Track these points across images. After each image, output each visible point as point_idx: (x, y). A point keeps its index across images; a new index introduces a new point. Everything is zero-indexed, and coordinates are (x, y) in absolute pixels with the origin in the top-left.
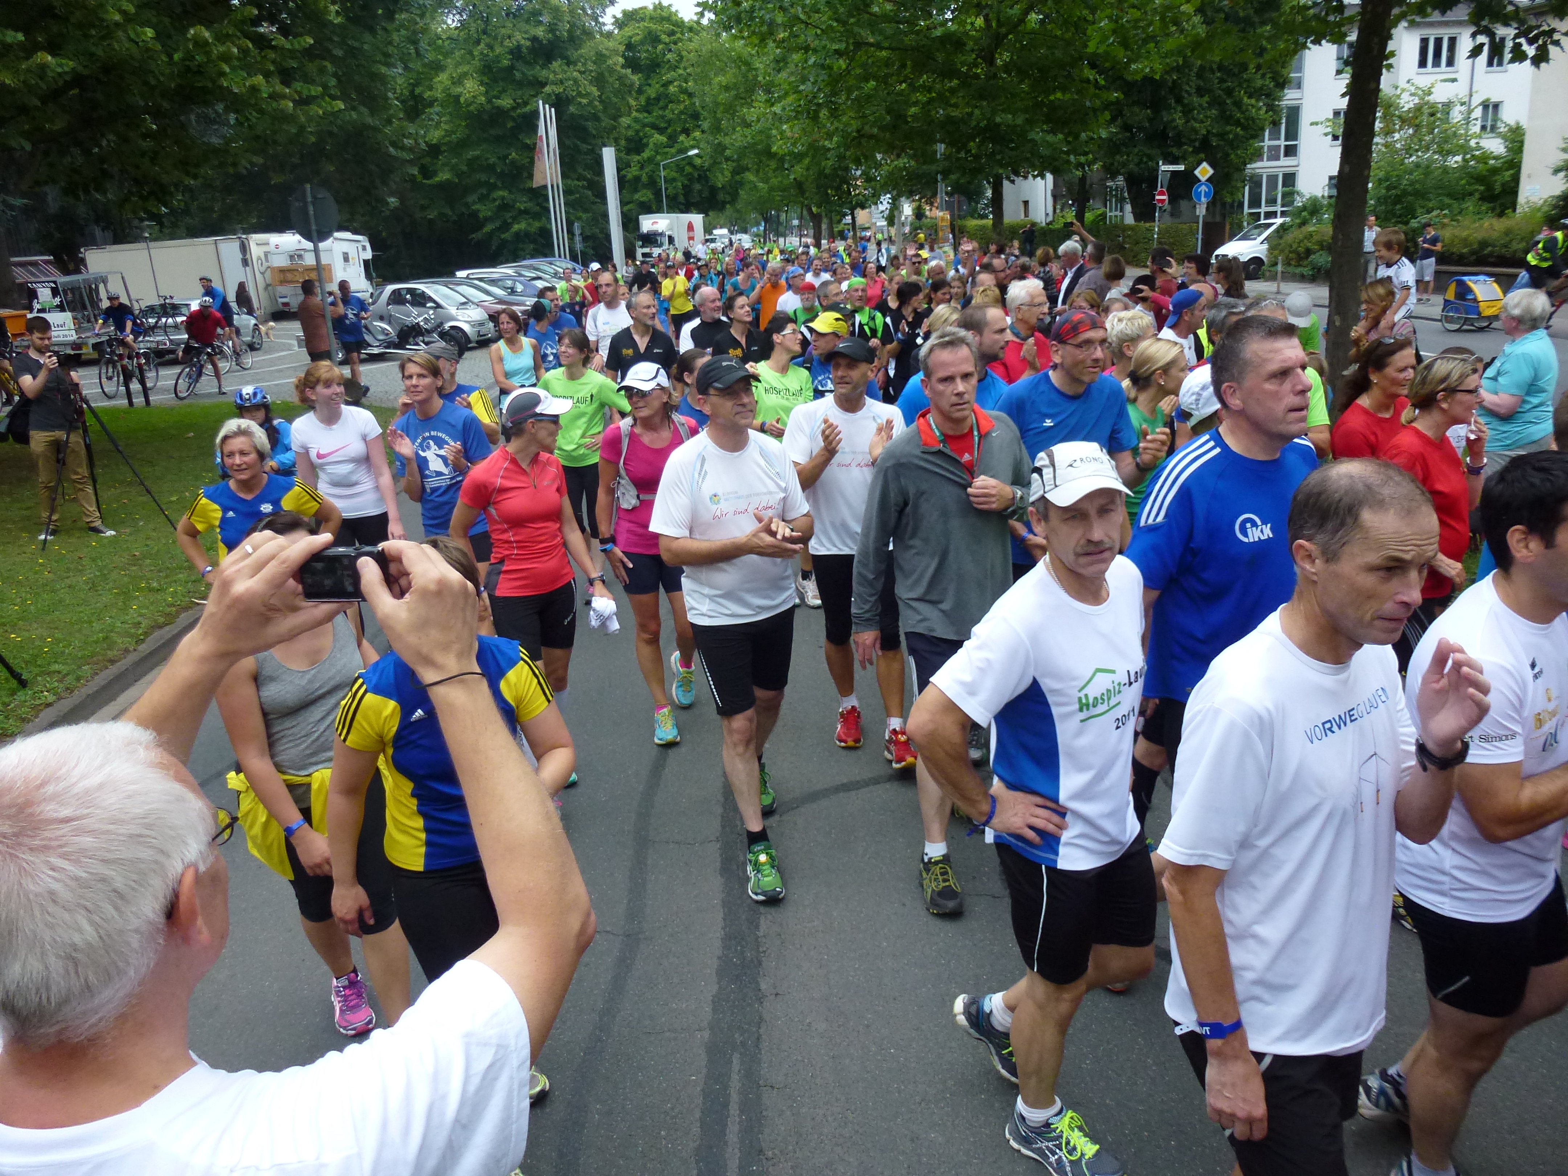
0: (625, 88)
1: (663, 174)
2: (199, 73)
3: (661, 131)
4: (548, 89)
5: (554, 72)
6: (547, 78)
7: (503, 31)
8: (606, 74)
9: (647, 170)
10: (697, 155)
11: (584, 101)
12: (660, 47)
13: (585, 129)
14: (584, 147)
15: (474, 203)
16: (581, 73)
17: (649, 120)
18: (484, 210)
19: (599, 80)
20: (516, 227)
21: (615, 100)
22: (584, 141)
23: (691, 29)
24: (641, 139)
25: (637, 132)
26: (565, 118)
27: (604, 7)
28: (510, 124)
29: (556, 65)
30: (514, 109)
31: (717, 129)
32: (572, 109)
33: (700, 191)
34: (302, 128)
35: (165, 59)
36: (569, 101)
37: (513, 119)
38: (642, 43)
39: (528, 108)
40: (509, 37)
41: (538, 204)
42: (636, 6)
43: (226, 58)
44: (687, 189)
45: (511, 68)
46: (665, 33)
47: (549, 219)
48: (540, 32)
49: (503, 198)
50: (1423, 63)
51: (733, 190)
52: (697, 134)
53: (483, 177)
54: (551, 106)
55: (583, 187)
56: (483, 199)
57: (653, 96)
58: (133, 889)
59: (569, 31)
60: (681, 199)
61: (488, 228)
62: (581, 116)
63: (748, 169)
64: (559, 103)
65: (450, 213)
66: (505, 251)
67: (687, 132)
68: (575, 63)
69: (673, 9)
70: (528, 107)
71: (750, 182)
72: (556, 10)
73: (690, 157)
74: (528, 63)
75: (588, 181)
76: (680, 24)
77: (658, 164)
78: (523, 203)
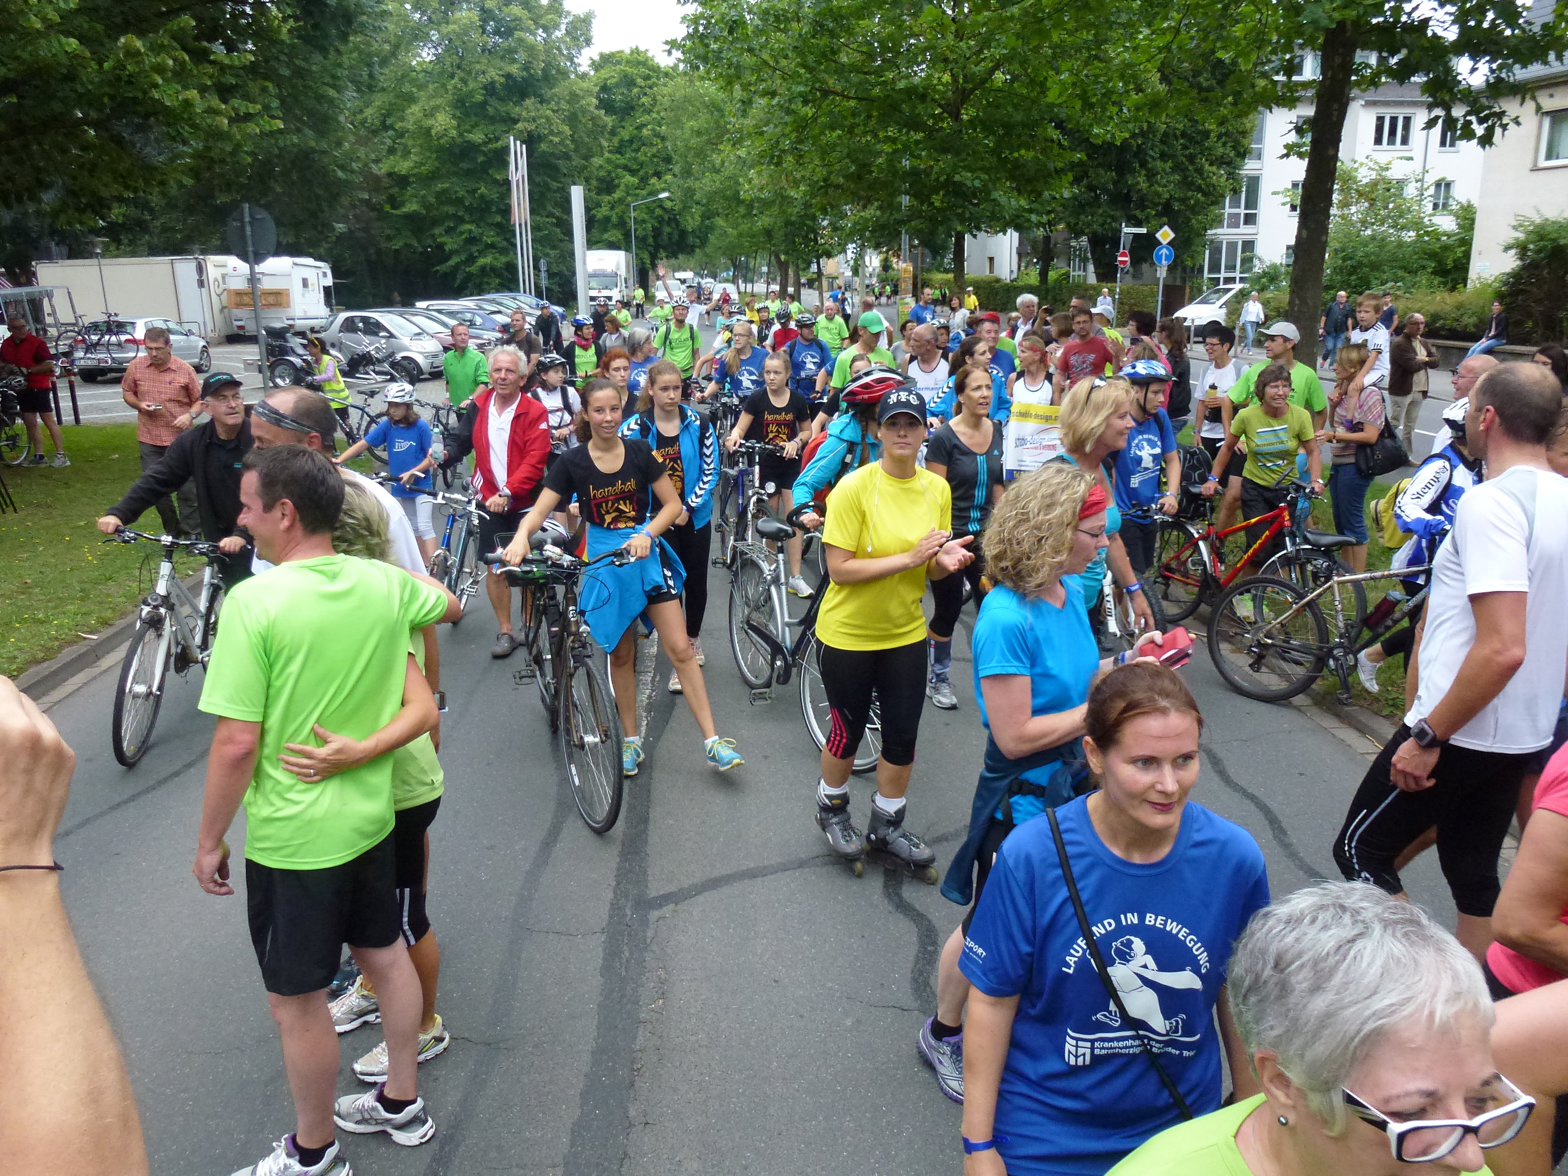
0: (598, 129)
1: (633, 215)
2: (129, 83)
3: (633, 172)
4: (520, 126)
5: (527, 109)
6: (520, 115)
7: (478, 67)
8: (580, 114)
9: (617, 211)
10: (668, 198)
11: (556, 140)
12: (636, 90)
13: (556, 168)
14: (554, 185)
15: (441, 235)
16: (554, 111)
17: (623, 161)
18: (450, 243)
19: (572, 119)
20: (482, 261)
21: (586, 139)
22: (554, 179)
23: (666, 75)
24: (612, 180)
25: (609, 172)
26: (536, 156)
27: (580, 48)
28: (481, 159)
29: (529, 102)
30: (485, 143)
31: (687, 173)
32: (543, 146)
33: (670, 234)
34: (238, 146)
35: (96, 67)
36: (540, 138)
37: (485, 154)
38: (617, 85)
39: (499, 144)
40: (484, 73)
41: (506, 239)
42: (614, 50)
43: (160, 69)
44: (657, 233)
45: (484, 104)
46: (640, 77)
47: (515, 254)
48: (514, 69)
49: (470, 231)
50: (1378, 141)
51: (703, 235)
52: (668, 177)
53: (451, 210)
54: (522, 142)
55: (552, 225)
56: (449, 231)
57: (627, 138)
59: (543, 70)
60: (651, 240)
61: (454, 260)
62: (552, 154)
63: (718, 214)
64: (531, 141)
65: (415, 243)
66: (470, 284)
67: (658, 175)
68: (548, 102)
69: (650, 54)
71: (720, 227)
72: (531, 49)
73: (661, 200)
74: (501, 99)
75: (557, 218)
76: (656, 69)
77: (628, 205)
78: (491, 237)
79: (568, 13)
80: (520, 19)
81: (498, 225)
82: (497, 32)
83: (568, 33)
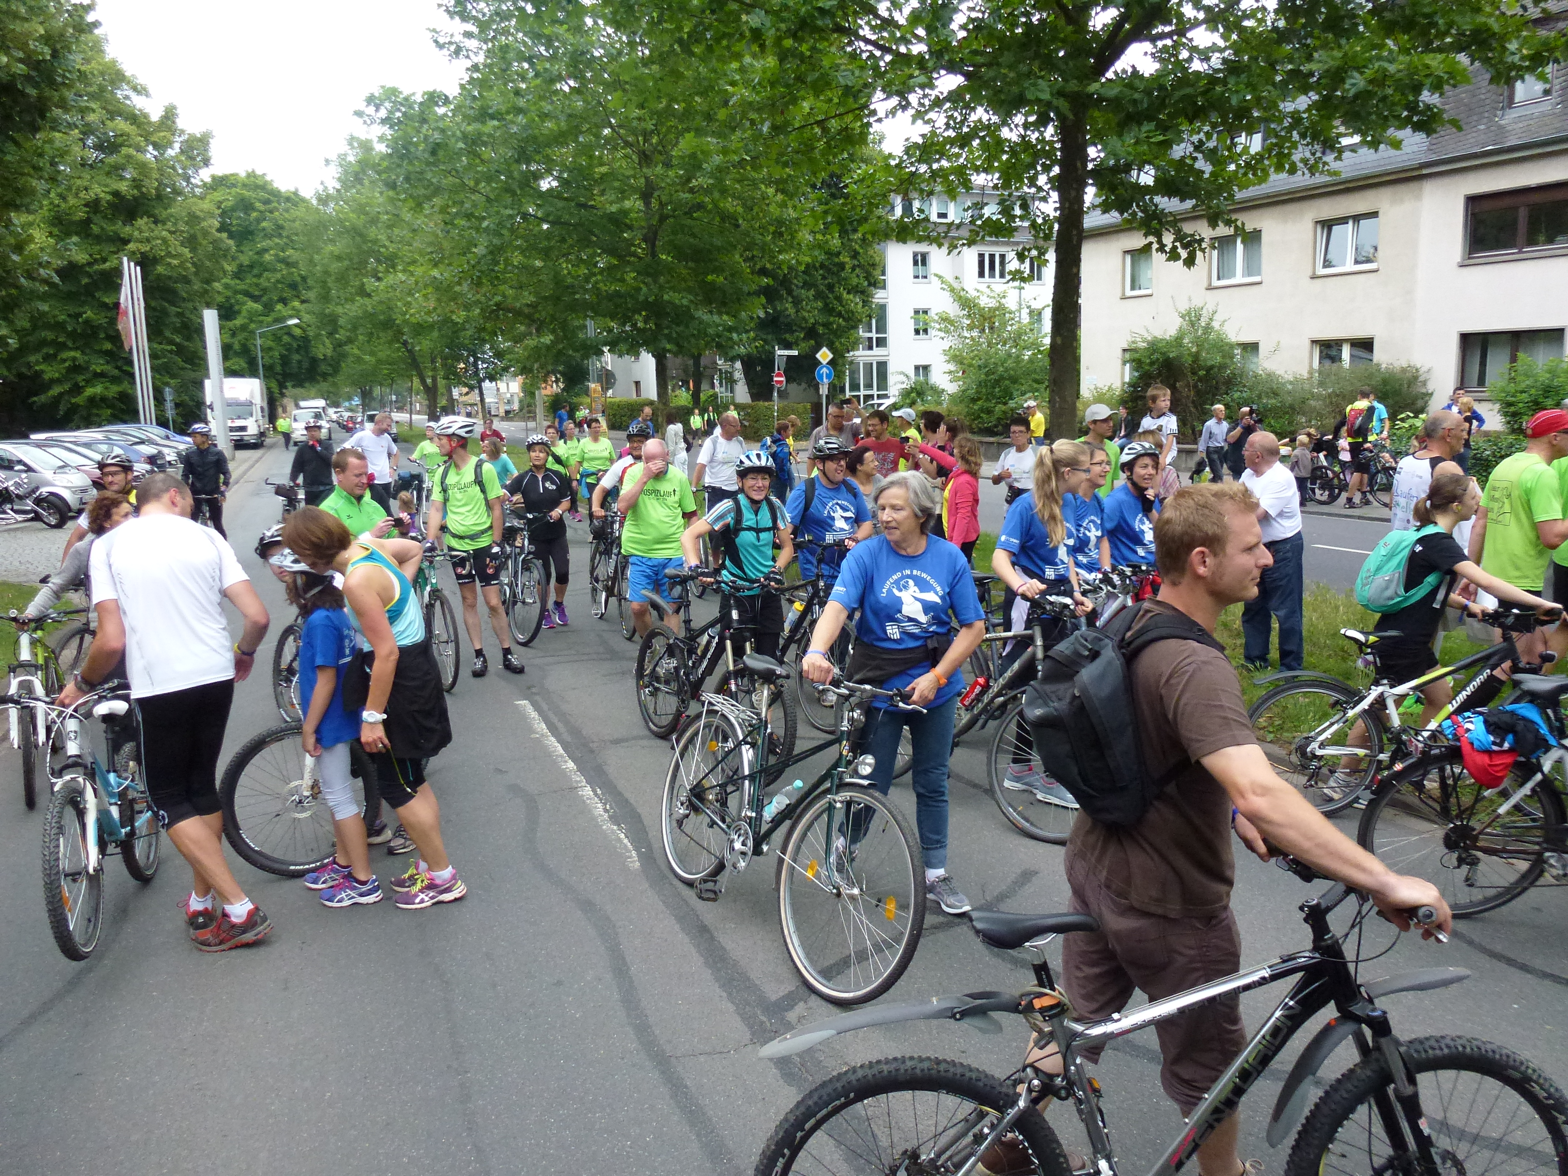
0: (220, 253)
1: (259, 342)
3: (255, 299)
4: (131, 246)
5: (139, 229)
6: (131, 235)
7: (78, 182)
8: (199, 236)
9: (239, 338)
10: (296, 325)
11: (175, 262)
12: (254, 214)
13: (174, 292)
14: (173, 310)
15: (38, 363)
16: (171, 232)
17: (242, 287)
18: (50, 372)
19: (191, 242)
20: (89, 391)
21: (208, 263)
22: (173, 305)
23: (288, 199)
24: (232, 306)
25: (228, 298)
26: (151, 278)
27: (197, 169)
28: (85, 281)
29: (141, 222)
30: (89, 264)
31: (325, 297)
32: (160, 269)
36: (155, 261)
37: (89, 275)
38: (233, 209)
39: (107, 265)
40: (86, 189)
41: (117, 368)
42: (228, 172)
45: (87, 222)
46: (260, 201)
47: (134, 383)
48: (123, 187)
49: (74, 359)
50: (981, 274)
51: (335, 363)
52: (296, 304)
53: (49, 335)
54: (136, 264)
55: (171, 352)
56: (47, 358)
57: (246, 263)
59: (157, 189)
62: (170, 278)
64: (145, 262)
66: (76, 417)
67: (284, 301)
68: (164, 223)
69: (268, 178)
71: (353, 355)
72: (143, 167)
73: (288, 327)
74: (105, 217)
76: (276, 194)
77: (252, 332)
78: (99, 365)
79: (182, 132)
80: (128, 135)
81: (108, 353)
82: (99, 147)
83: (182, 152)
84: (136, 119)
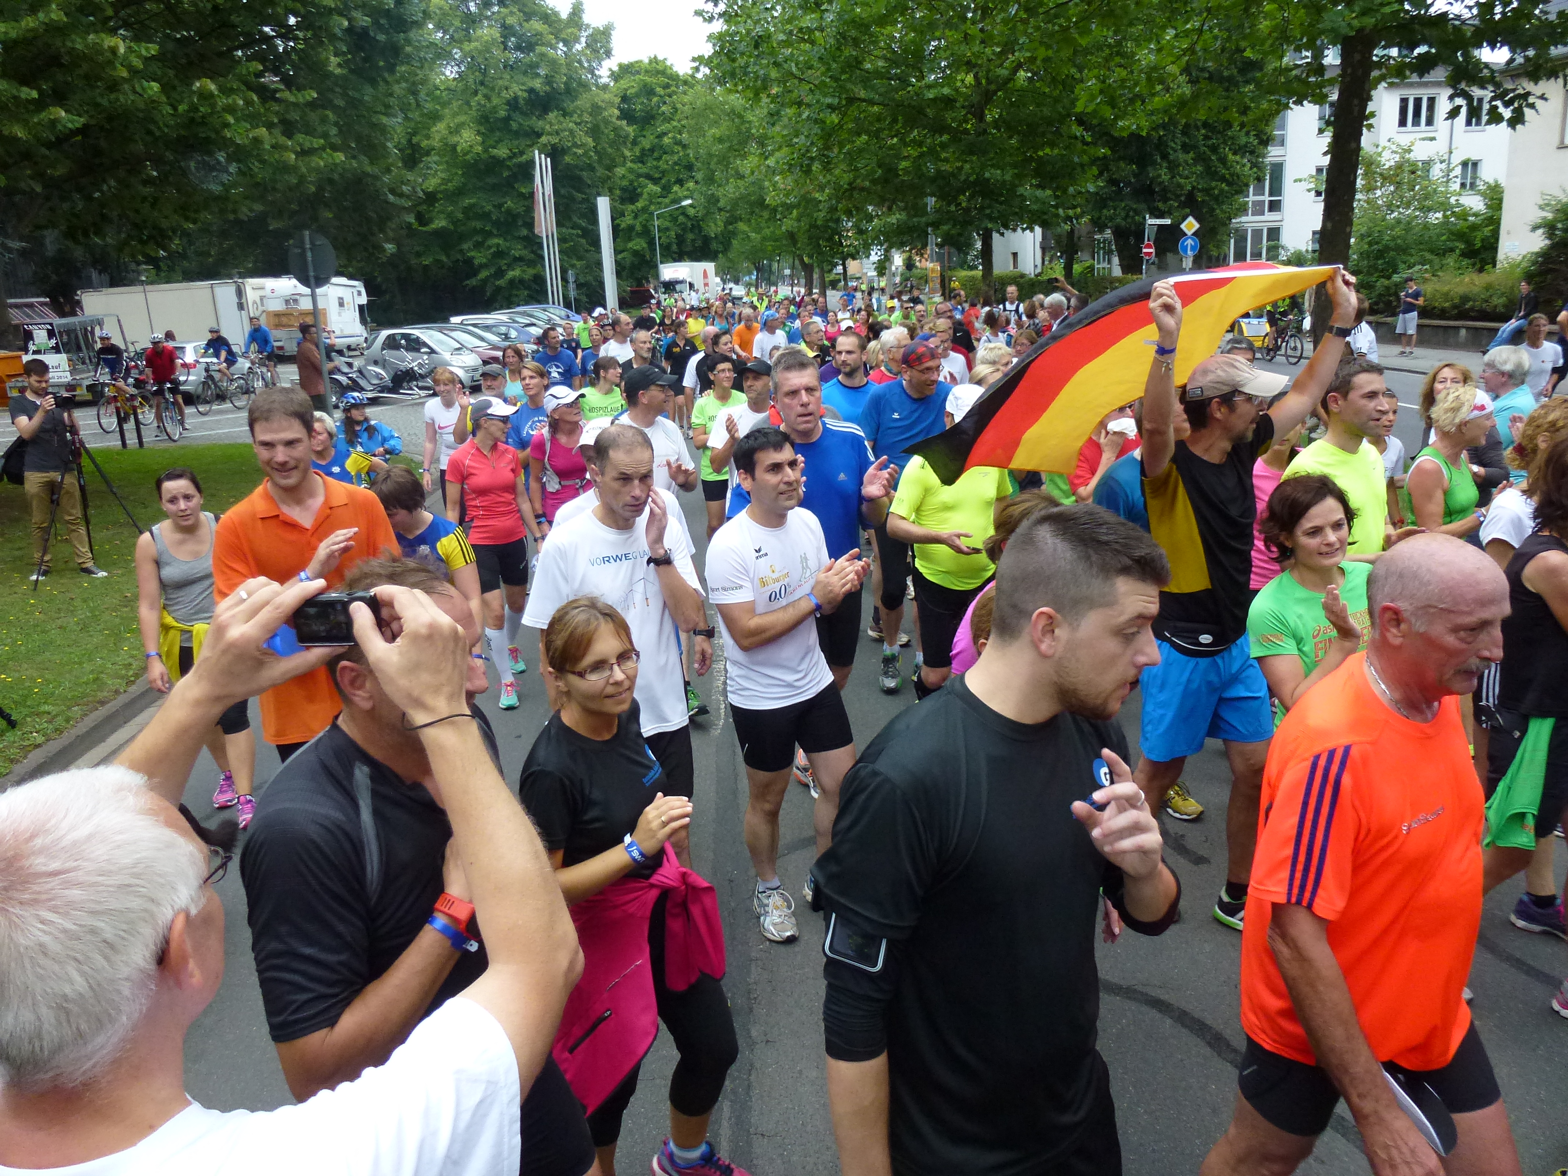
0: (620, 139)
1: (656, 223)
2: (203, 124)
3: (655, 181)
4: (544, 139)
5: (550, 122)
6: (543, 129)
7: (500, 82)
8: (602, 126)
9: (640, 219)
10: (691, 206)
11: (580, 151)
12: (655, 99)
13: (580, 179)
14: (579, 196)
15: (470, 250)
16: (576, 124)
17: (644, 170)
18: (479, 258)
19: (595, 132)
20: (511, 274)
21: (610, 150)
22: (579, 191)
23: (685, 83)
24: (635, 189)
25: (632, 182)
26: (560, 167)
27: (600, 60)
28: (506, 174)
29: (552, 116)
30: (510, 158)
31: (710, 179)
32: (567, 159)
33: (693, 240)
34: (303, 178)
35: (170, 111)
36: (564, 151)
37: (509, 168)
38: (637, 95)
40: (507, 89)
41: (533, 252)
42: (632, 60)
43: (231, 110)
44: (680, 239)
45: (507, 119)
46: (661, 86)
47: (544, 266)
48: (537, 84)
49: (498, 245)
50: (1403, 122)
51: (726, 239)
52: (691, 185)
53: (478, 225)
54: (547, 156)
55: (578, 236)
56: (478, 246)
57: (648, 147)
58: (123, 938)
59: (566, 84)
60: (674, 247)
61: (483, 274)
62: (576, 166)
63: (741, 220)
64: (555, 153)
65: (444, 258)
66: (499, 298)
67: (680, 182)
68: (571, 115)
69: (668, 63)
70: (525, 157)
71: (744, 232)
72: (553, 63)
73: (684, 207)
74: (523, 113)
75: (584, 230)
76: (675, 77)
77: (652, 214)
78: (518, 250)
79: (588, 26)
80: (541, 34)
81: (526, 239)
82: (518, 48)
83: (588, 45)
84: (549, 17)
